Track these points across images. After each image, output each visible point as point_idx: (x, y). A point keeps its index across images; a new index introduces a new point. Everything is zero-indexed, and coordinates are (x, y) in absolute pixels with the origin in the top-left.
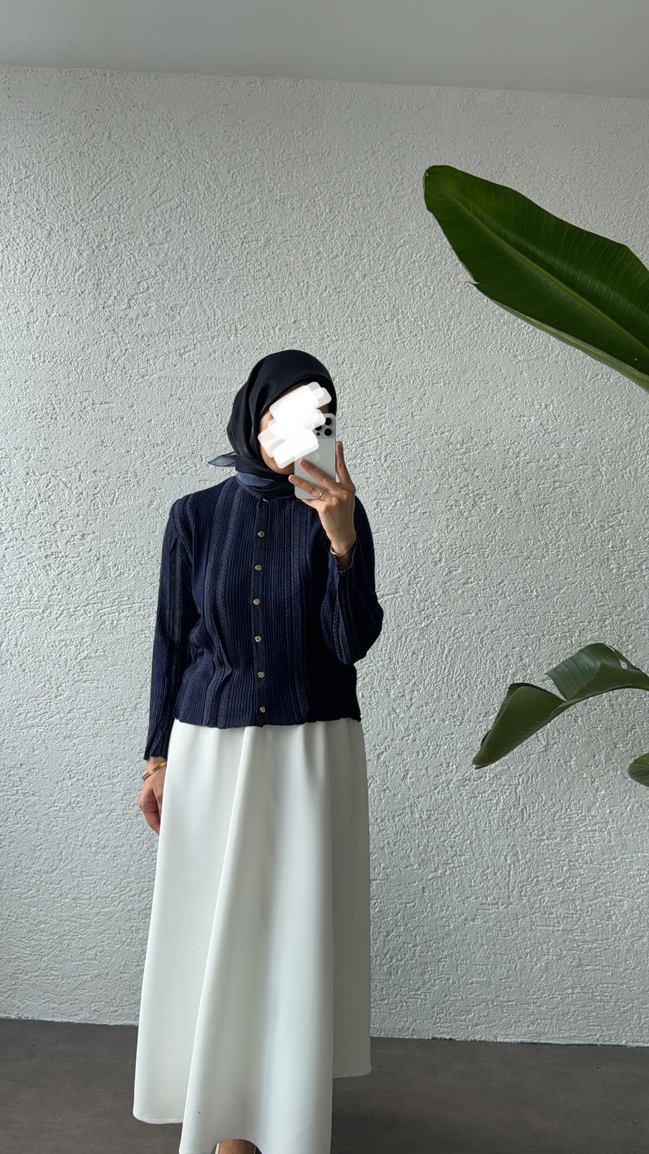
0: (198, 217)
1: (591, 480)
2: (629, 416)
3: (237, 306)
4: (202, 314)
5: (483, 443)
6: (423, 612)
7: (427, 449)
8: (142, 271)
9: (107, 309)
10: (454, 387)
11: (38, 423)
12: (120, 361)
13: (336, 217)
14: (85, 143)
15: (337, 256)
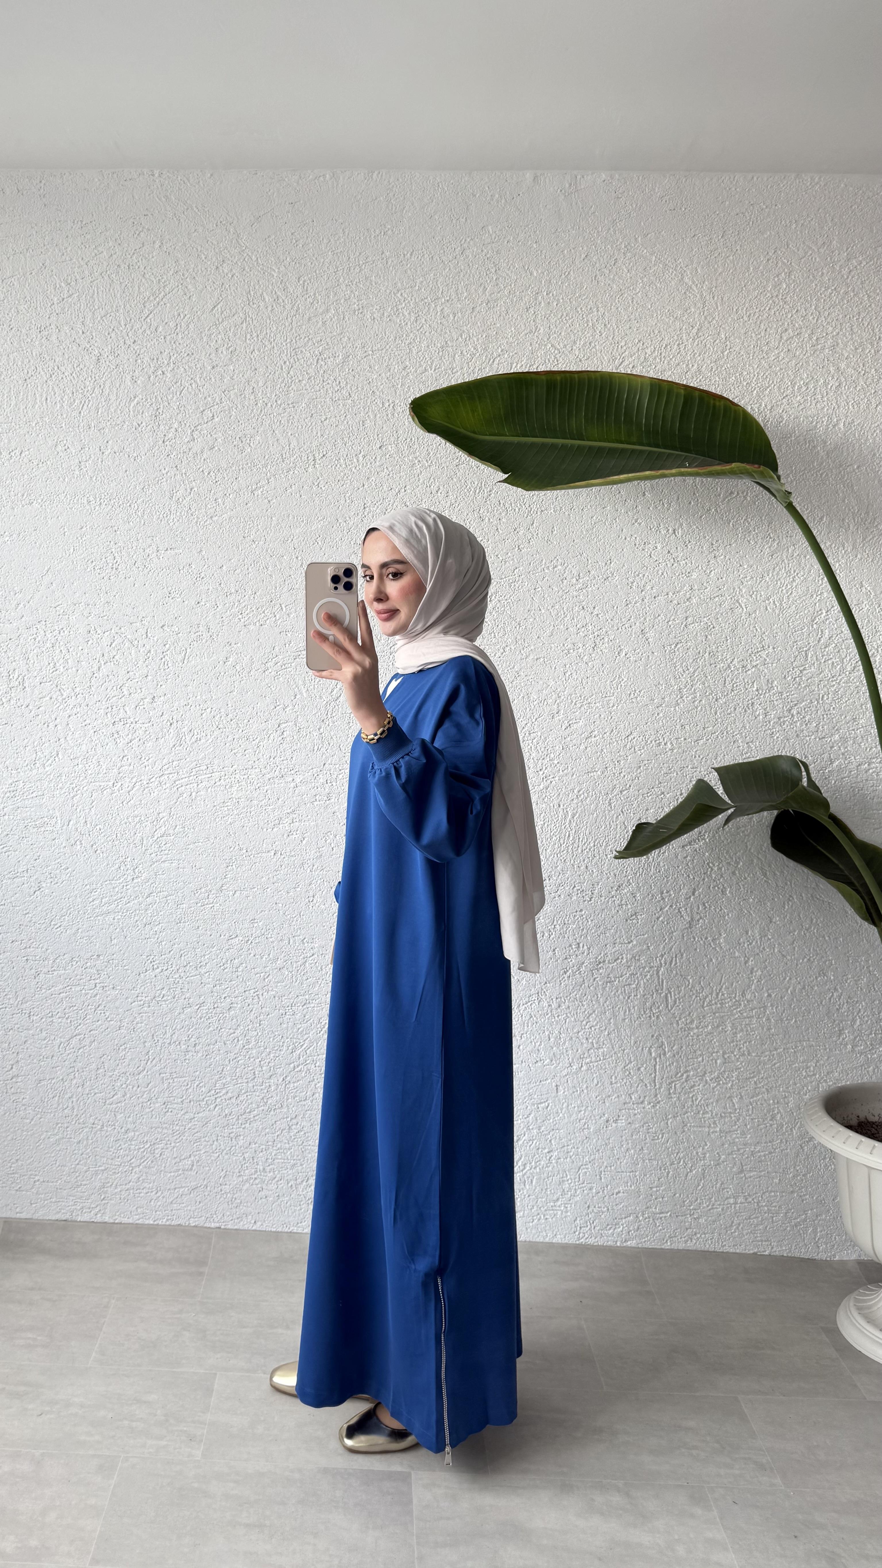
0: (267, 333)
1: (729, 614)
2: (770, 538)
3: (315, 433)
4: (275, 443)
5: (603, 577)
6: (542, 772)
7: (538, 586)
8: (205, 398)
9: (168, 443)
10: (566, 513)
11: (97, 574)
12: (185, 501)
13: (422, 326)
14: (134, 254)
15: (426, 370)
